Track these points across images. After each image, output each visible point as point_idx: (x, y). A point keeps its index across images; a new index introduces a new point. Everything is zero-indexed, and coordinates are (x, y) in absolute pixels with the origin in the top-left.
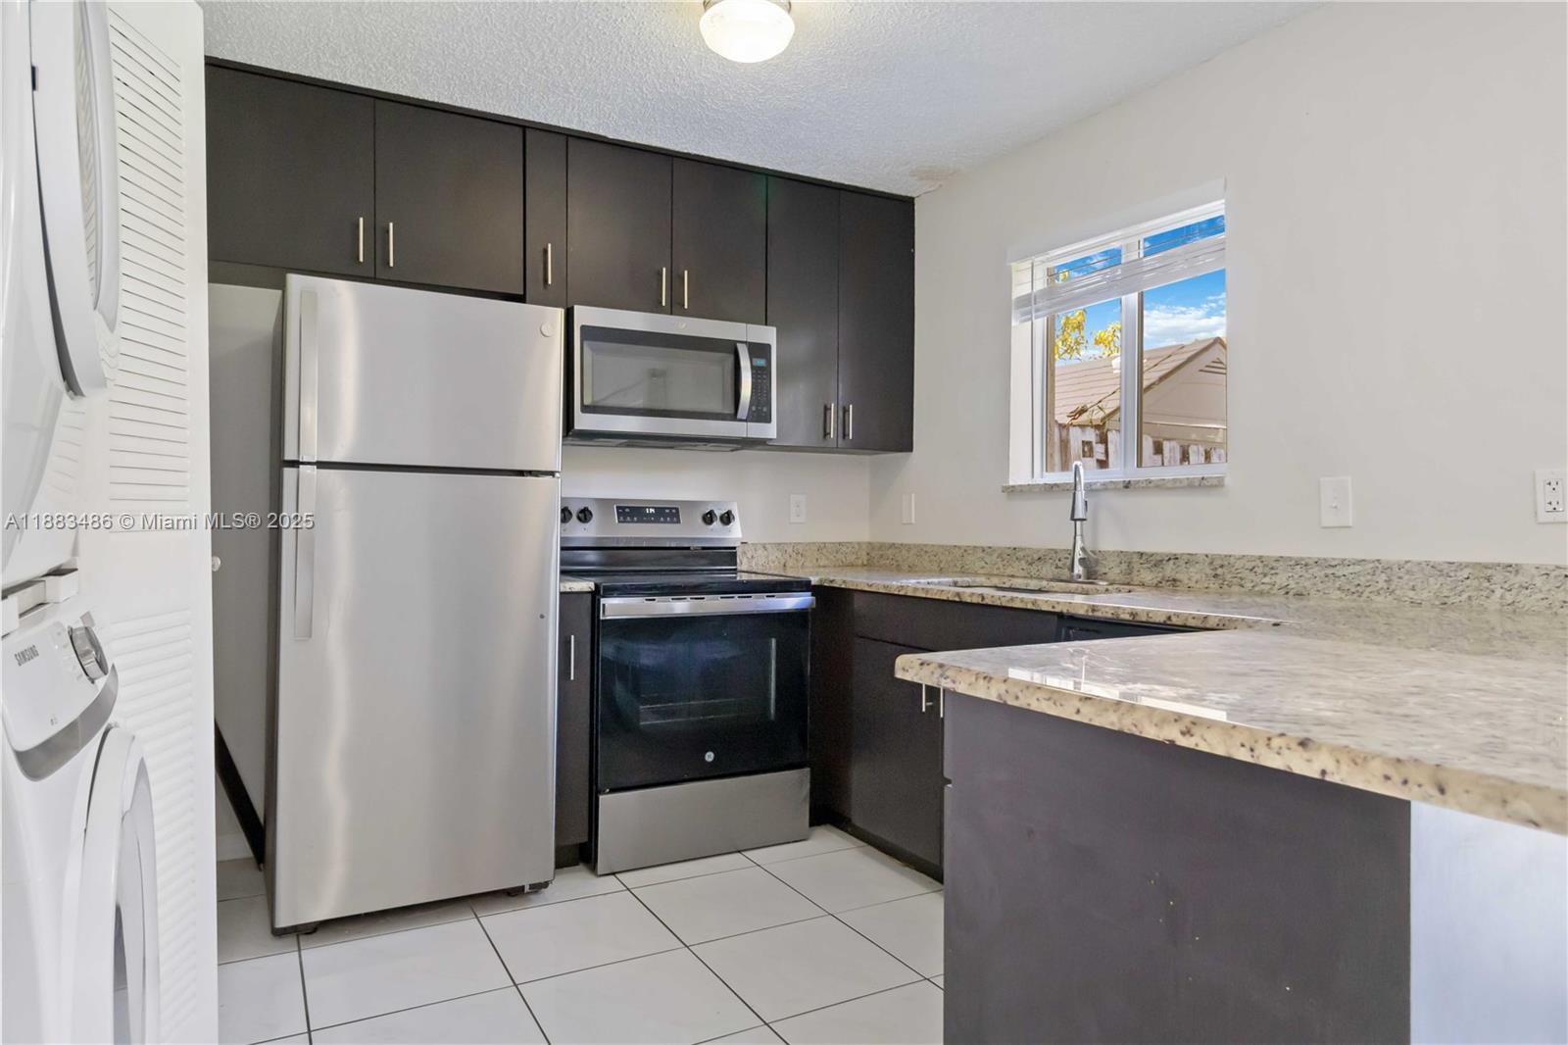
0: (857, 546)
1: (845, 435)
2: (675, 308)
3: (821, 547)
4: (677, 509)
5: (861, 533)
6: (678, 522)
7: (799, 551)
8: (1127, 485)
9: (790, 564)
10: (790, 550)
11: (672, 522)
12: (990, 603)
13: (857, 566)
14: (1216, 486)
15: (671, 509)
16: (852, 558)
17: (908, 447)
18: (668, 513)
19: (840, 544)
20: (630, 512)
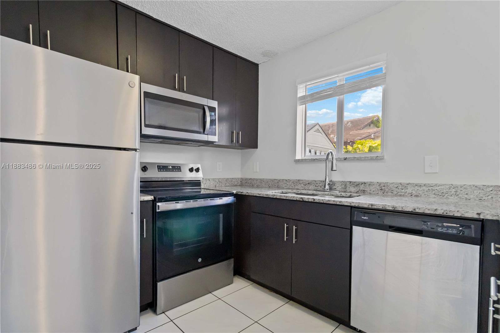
0: (238, 179)
1: (238, 142)
2: (181, 89)
3: (227, 180)
4: (180, 167)
5: (238, 175)
6: (181, 171)
7: (220, 181)
8: (345, 159)
9: (217, 186)
10: (217, 181)
11: (178, 171)
12: (318, 202)
13: (238, 186)
14: (383, 159)
15: (178, 167)
16: (236, 183)
17: (256, 147)
18: (177, 168)
19: (232, 178)
20: (162, 168)
